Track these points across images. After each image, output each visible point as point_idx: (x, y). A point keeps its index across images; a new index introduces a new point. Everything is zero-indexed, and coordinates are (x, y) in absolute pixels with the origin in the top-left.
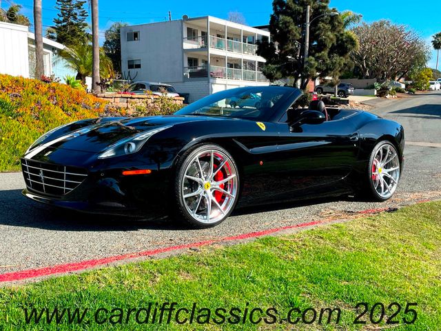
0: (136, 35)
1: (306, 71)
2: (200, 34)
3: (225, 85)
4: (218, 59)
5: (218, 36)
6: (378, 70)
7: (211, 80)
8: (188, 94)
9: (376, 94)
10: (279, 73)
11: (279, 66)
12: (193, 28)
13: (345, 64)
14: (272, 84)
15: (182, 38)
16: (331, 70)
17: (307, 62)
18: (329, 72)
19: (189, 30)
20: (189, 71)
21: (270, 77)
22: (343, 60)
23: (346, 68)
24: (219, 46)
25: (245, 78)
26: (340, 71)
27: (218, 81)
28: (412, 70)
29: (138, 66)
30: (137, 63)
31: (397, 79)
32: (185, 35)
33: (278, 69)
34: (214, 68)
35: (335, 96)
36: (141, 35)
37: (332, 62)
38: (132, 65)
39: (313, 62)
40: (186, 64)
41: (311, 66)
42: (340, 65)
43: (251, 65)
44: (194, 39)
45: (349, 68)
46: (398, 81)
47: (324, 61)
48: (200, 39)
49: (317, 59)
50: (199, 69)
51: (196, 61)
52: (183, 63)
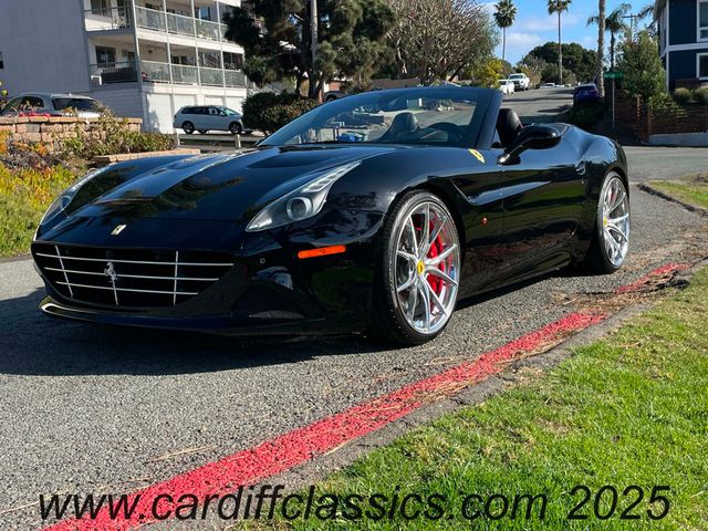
1: (319, 66)
2: (114, 4)
3: (171, 95)
4: (152, 49)
5: (149, 6)
6: (421, 63)
7: (145, 87)
9: (420, 104)
10: (271, 72)
11: (269, 58)
13: (381, 54)
14: (261, 91)
15: (83, 11)
16: (360, 64)
17: (319, 51)
18: (357, 67)
20: (101, 71)
21: (256, 78)
22: (378, 47)
23: (383, 61)
24: (152, 24)
25: (205, 82)
26: (373, 66)
27: (158, 88)
28: (471, 61)
31: (449, 77)
32: (88, 5)
33: (270, 64)
34: (148, 65)
35: (360, 111)
37: (360, 51)
39: (329, 51)
40: (93, 59)
41: (327, 57)
42: (374, 55)
43: (211, 58)
44: (105, 12)
45: (388, 60)
46: (450, 80)
47: (347, 48)
48: (116, 13)
49: (336, 45)
50: (118, 66)
51: (111, 53)
52: (88, 58)
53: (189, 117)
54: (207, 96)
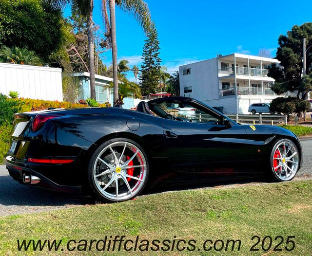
0: (188, 71)
2: (231, 66)
3: (249, 99)
4: (245, 82)
5: (245, 66)
7: (237, 97)
8: (223, 107)
12: (226, 62)
14: (279, 97)
15: (218, 70)
19: (223, 64)
20: (223, 91)
21: (277, 92)
24: (245, 73)
25: (267, 93)
29: (190, 91)
30: (190, 89)
32: (220, 67)
33: (283, 86)
36: (191, 71)
38: (187, 91)
39: (308, 79)
40: (221, 87)
41: (307, 81)
43: (271, 83)
44: (226, 69)
48: (231, 69)
50: (230, 89)
51: (228, 84)
52: (219, 87)
53: (254, 108)
54: (266, 99)
